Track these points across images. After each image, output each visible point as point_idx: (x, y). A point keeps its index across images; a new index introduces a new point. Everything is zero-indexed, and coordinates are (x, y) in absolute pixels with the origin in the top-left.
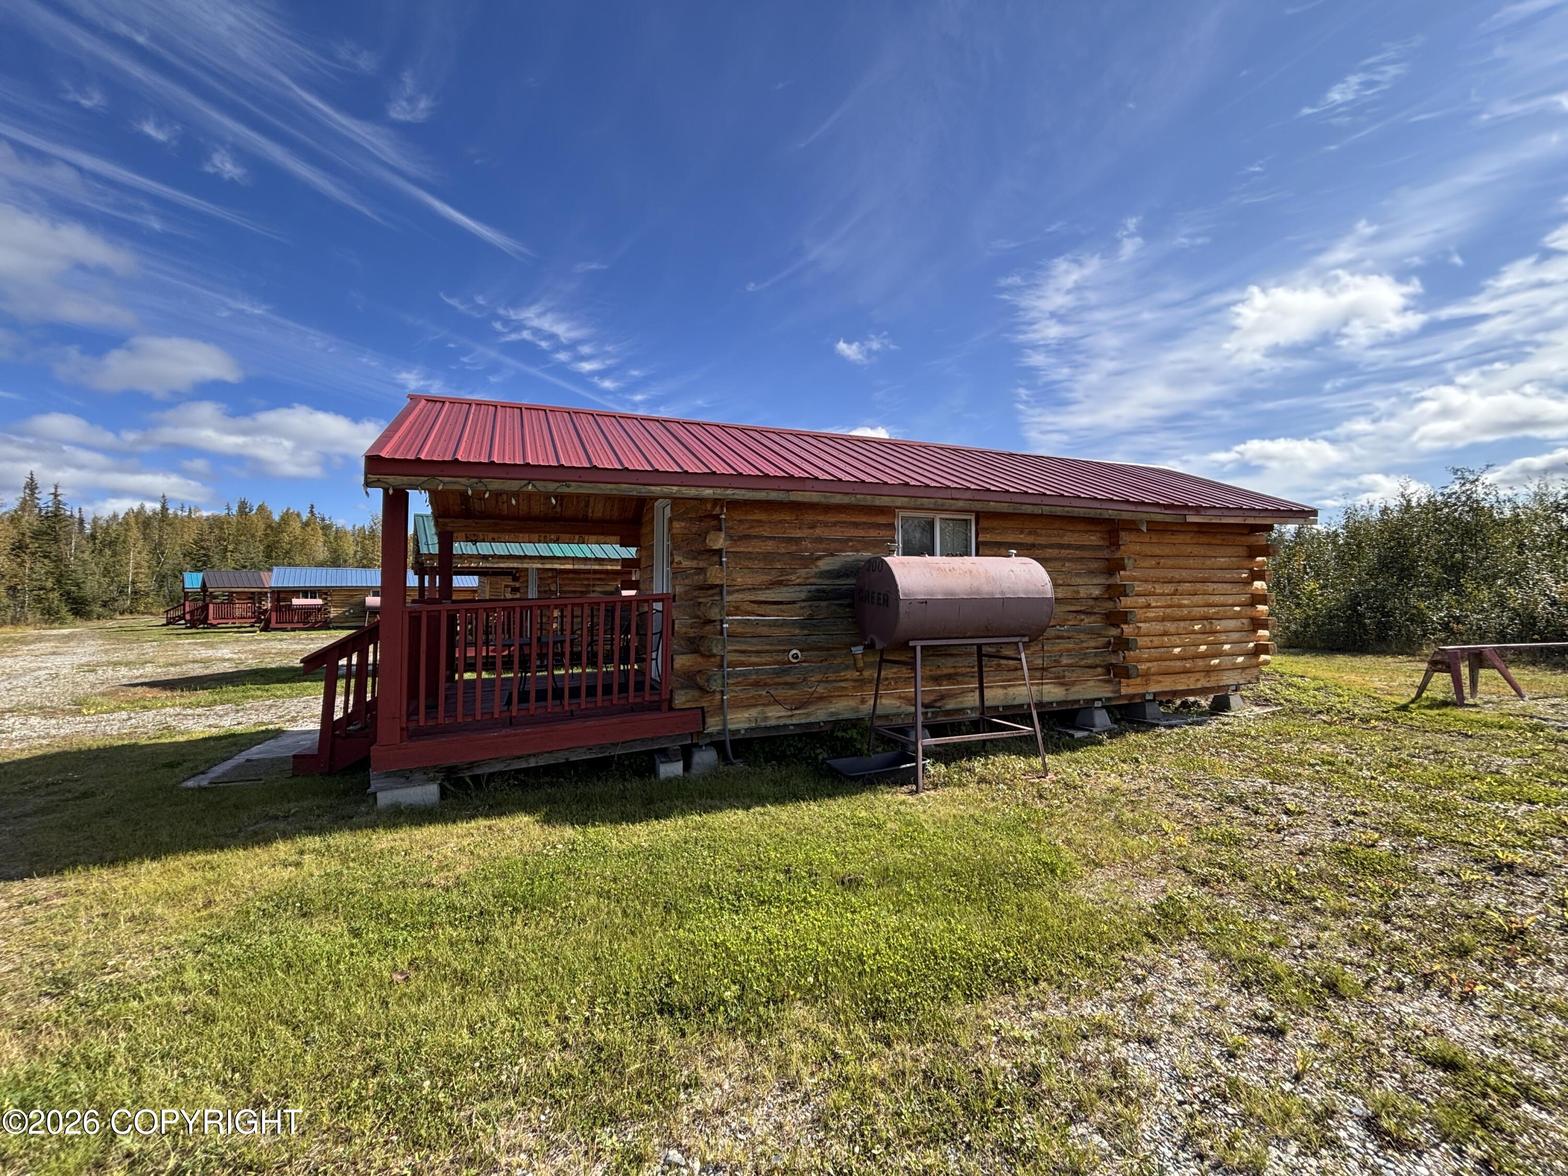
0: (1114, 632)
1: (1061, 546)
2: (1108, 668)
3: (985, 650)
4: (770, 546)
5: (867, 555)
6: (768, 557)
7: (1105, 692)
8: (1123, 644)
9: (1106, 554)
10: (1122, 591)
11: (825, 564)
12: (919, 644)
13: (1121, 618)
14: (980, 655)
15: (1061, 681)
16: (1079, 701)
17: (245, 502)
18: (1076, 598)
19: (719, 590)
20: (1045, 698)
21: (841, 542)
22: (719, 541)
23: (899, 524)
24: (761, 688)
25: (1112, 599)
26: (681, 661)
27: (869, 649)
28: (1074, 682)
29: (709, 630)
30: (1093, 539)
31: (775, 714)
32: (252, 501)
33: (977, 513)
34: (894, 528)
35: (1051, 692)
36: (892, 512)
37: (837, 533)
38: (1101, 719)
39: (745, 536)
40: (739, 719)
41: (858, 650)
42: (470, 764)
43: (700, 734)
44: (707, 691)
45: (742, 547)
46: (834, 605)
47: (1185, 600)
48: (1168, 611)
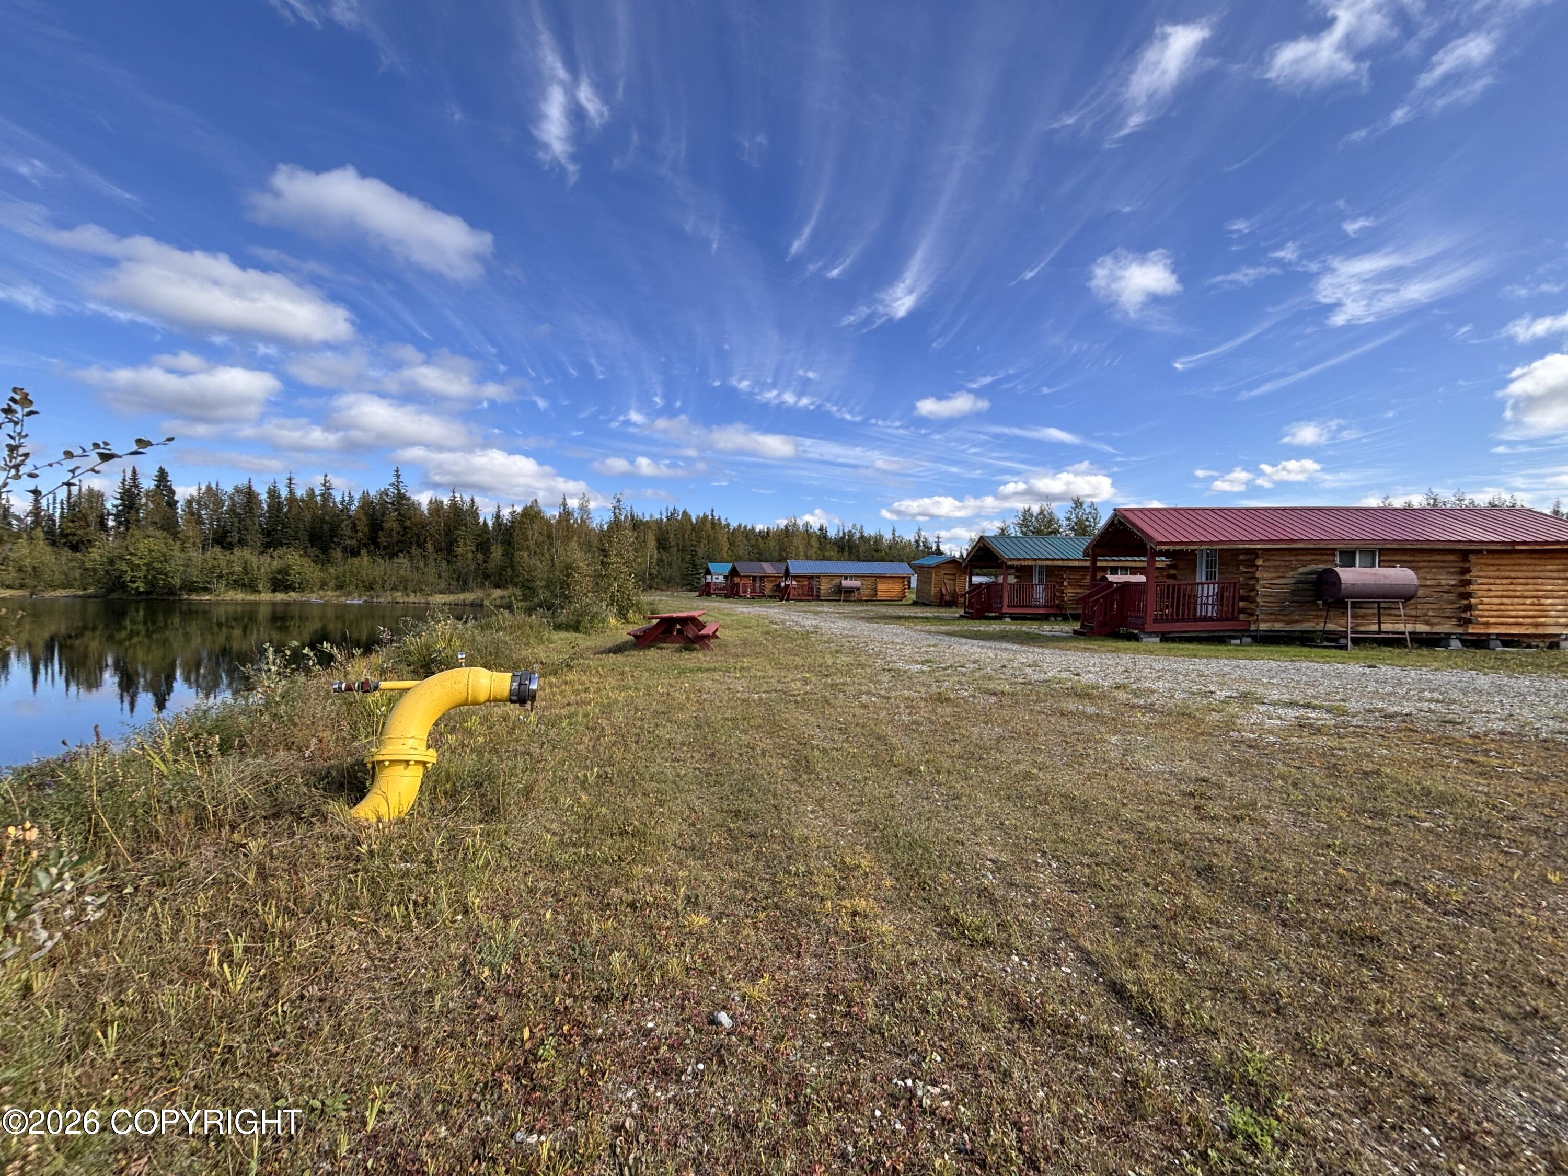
0: (1465, 602)
1: (1429, 561)
2: (1460, 619)
3: (1382, 605)
4: (1278, 563)
5: (1321, 567)
6: (1277, 567)
7: (1459, 630)
8: (1469, 608)
9: (1461, 565)
10: (1469, 583)
11: (1301, 570)
12: (1350, 600)
13: (1469, 595)
14: (1379, 608)
15: (1427, 623)
16: (1439, 634)
17: (671, 509)
18: (1439, 585)
19: (1257, 580)
20: (1418, 630)
21: (1311, 562)
22: (1259, 562)
23: (1337, 553)
24: (1273, 616)
25: (1463, 586)
26: (1241, 604)
27: (1325, 603)
28: (1436, 624)
29: (1253, 594)
30: (1451, 557)
31: (1278, 626)
32: (678, 508)
33: (1380, 550)
34: (1334, 555)
35: (1422, 628)
36: (1335, 549)
37: (1308, 558)
38: (1455, 644)
39: (1268, 560)
40: (1263, 626)
41: (1320, 602)
42: (1169, 633)
43: (1248, 631)
44: (1252, 615)
45: (1266, 564)
46: (1306, 586)
47: (1519, 588)
48: (1505, 593)
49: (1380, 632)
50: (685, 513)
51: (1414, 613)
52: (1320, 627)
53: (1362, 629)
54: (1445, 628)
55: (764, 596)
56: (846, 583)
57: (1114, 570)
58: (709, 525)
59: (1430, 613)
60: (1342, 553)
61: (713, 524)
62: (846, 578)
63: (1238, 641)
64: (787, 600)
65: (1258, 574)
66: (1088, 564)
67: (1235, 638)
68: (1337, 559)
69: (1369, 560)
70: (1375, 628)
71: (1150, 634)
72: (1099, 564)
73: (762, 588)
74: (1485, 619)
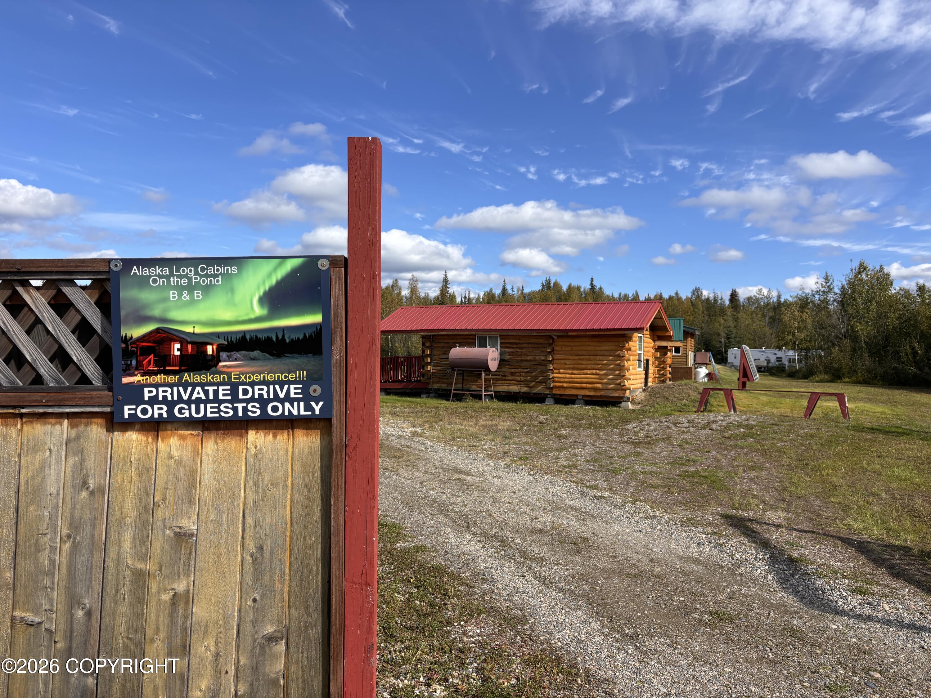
6: (443, 347)
7: (548, 392)
9: (547, 345)
16: (538, 393)
18: (535, 360)
19: (429, 355)
20: (522, 391)
22: (428, 344)
23: (477, 338)
30: (542, 341)
31: (443, 386)
34: (475, 339)
35: (524, 389)
36: (474, 335)
37: (459, 341)
38: (550, 401)
43: (427, 389)
47: (584, 362)
48: (576, 366)
51: (519, 379)
52: (466, 387)
53: (491, 389)
54: (539, 390)
59: (529, 379)
60: (480, 338)
65: (428, 352)
68: (477, 342)
69: (494, 342)
70: (498, 389)
74: (561, 384)
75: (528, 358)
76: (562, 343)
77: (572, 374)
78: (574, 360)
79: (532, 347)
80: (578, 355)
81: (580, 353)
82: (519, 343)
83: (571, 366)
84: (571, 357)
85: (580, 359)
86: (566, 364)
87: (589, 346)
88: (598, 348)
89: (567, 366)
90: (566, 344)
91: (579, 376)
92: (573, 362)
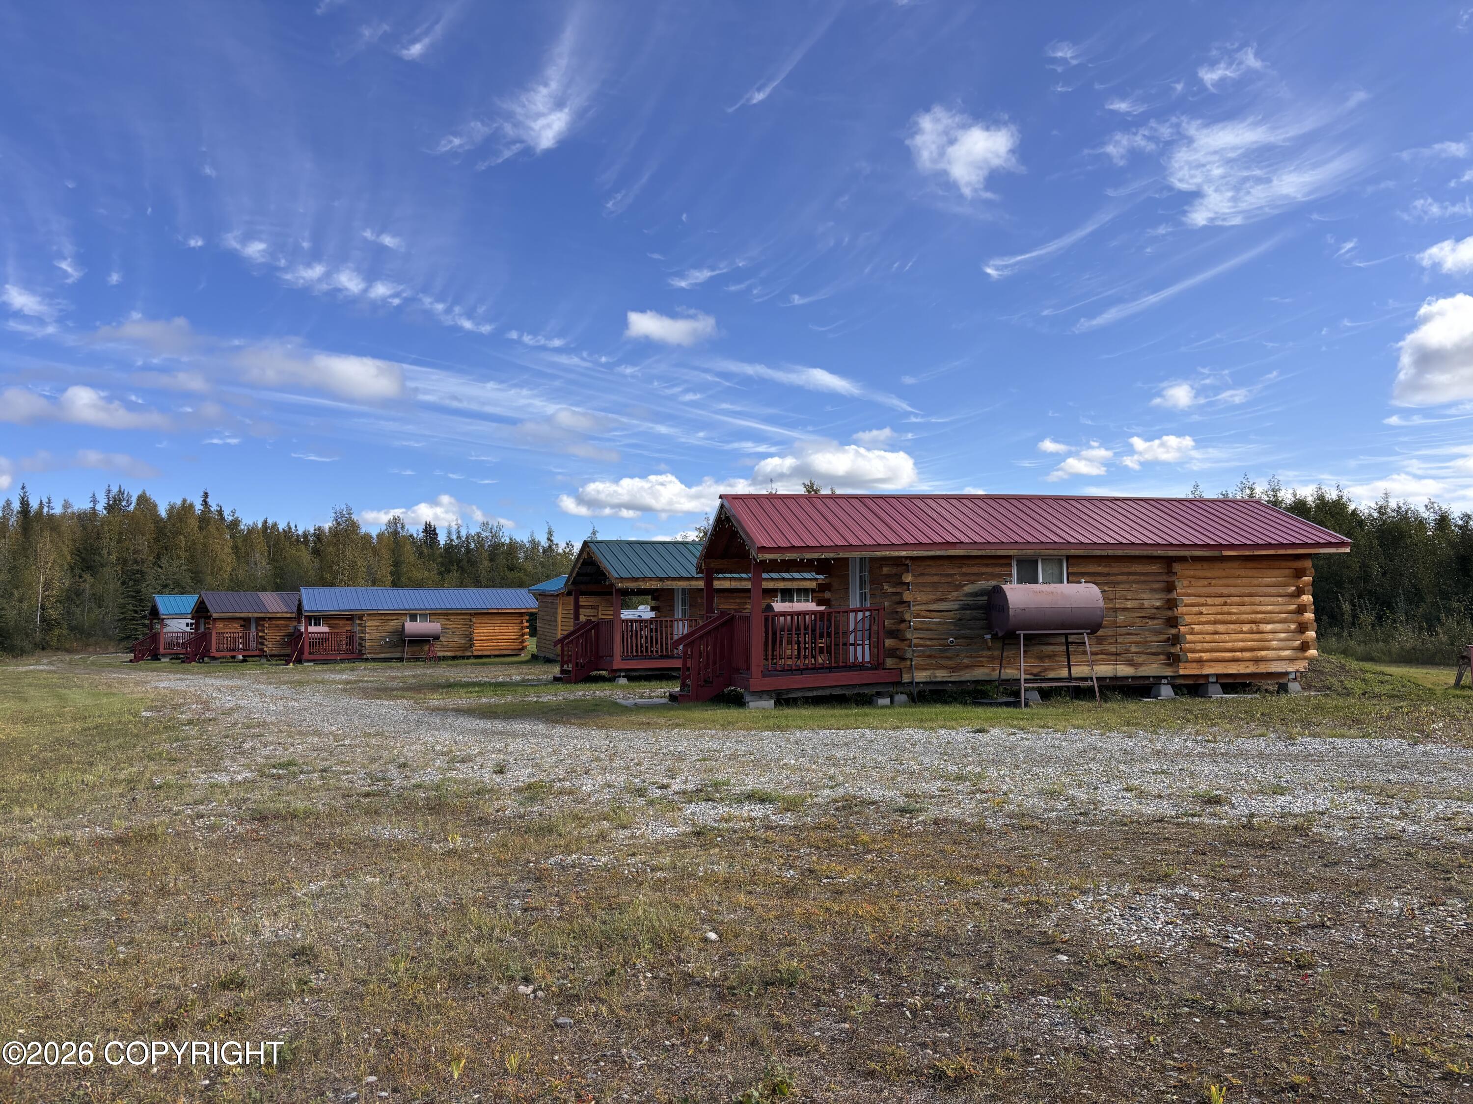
0: (1173, 631)
1: (1129, 574)
2: (1168, 655)
3: (1070, 639)
4: (936, 579)
5: (994, 583)
6: (934, 585)
7: (1169, 672)
8: (1178, 639)
9: (1165, 578)
10: (1176, 603)
11: (968, 589)
12: (1022, 633)
13: (1176, 622)
14: (1067, 644)
15: (1131, 663)
16: (1148, 678)
17: (115, 490)
18: (1141, 608)
19: (908, 604)
20: (1120, 674)
21: (980, 576)
22: (908, 578)
23: (1014, 564)
24: (933, 659)
25: (1170, 609)
26: (888, 643)
27: (995, 637)
28: (1141, 664)
29: (903, 626)
30: (1154, 568)
31: (941, 675)
32: (126, 489)
33: (1068, 558)
34: (1010, 565)
35: (1124, 670)
36: (1009, 557)
37: (975, 570)
38: (1166, 691)
39: (922, 574)
40: (921, 676)
41: (988, 637)
42: (789, 691)
43: (899, 683)
44: (903, 659)
45: (920, 580)
46: (974, 613)
47: (1234, 609)
48: (1219, 617)
49: (1070, 678)
50: (143, 500)
51: (1113, 649)
52: (995, 675)
53: (1052, 675)
54: (1153, 668)
55: (262, 655)
56: (412, 627)
57: (787, 595)
58: (193, 524)
59: (1133, 649)
60: (1020, 562)
61: (205, 520)
62: (413, 618)
63: (887, 701)
64: (299, 661)
65: (907, 596)
66: (701, 584)
67: (879, 694)
68: (1014, 572)
69: (1056, 571)
70: (1064, 673)
71: (760, 694)
72: (717, 584)
73: (261, 640)
74: (1197, 655)
75: (1129, 604)
76: (1192, 573)
77: (1216, 633)
78: (1214, 605)
79: (1137, 582)
80: (1221, 596)
81: (1226, 591)
82: (1108, 574)
83: (1212, 618)
84: (1210, 601)
85: (1225, 604)
86: (1201, 613)
87: (1238, 577)
88: (1255, 581)
89: (1203, 619)
90: (1200, 573)
91: (1227, 637)
92: (1213, 610)
